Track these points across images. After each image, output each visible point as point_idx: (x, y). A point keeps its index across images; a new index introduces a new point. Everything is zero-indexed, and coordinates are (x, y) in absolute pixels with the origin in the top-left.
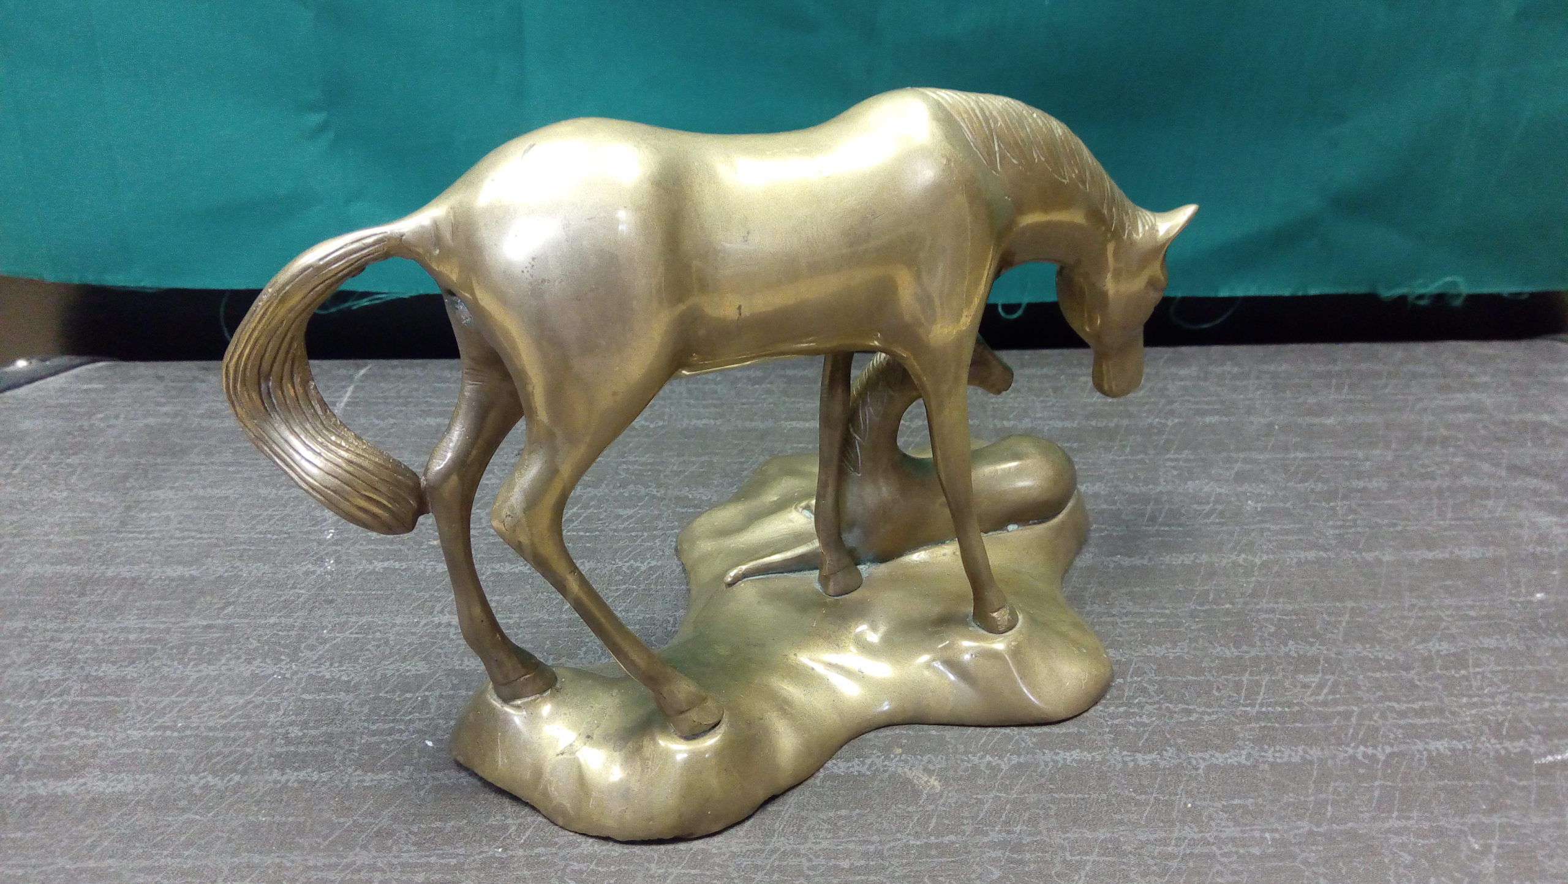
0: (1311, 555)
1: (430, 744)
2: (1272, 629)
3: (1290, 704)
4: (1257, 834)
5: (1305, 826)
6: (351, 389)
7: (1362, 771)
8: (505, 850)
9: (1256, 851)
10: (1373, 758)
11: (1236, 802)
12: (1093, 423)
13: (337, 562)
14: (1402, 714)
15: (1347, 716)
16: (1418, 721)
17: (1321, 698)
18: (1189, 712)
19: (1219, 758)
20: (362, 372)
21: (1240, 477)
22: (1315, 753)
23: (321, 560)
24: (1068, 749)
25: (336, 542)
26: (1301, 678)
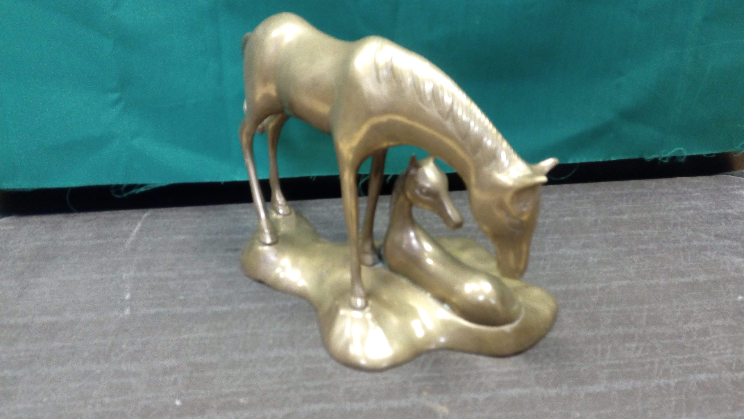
2: (609, 320)
3: (622, 359)
6: (140, 223)
7: (664, 392)
10: (669, 385)
13: (132, 310)
14: (680, 361)
15: (653, 363)
16: (689, 364)
17: (638, 355)
18: (572, 365)
19: (591, 389)
20: (146, 215)
21: (585, 246)
22: (639, 384)
23: (122, 309)
24: (513, 387)
25: (130, 300)
26: (627, 345)
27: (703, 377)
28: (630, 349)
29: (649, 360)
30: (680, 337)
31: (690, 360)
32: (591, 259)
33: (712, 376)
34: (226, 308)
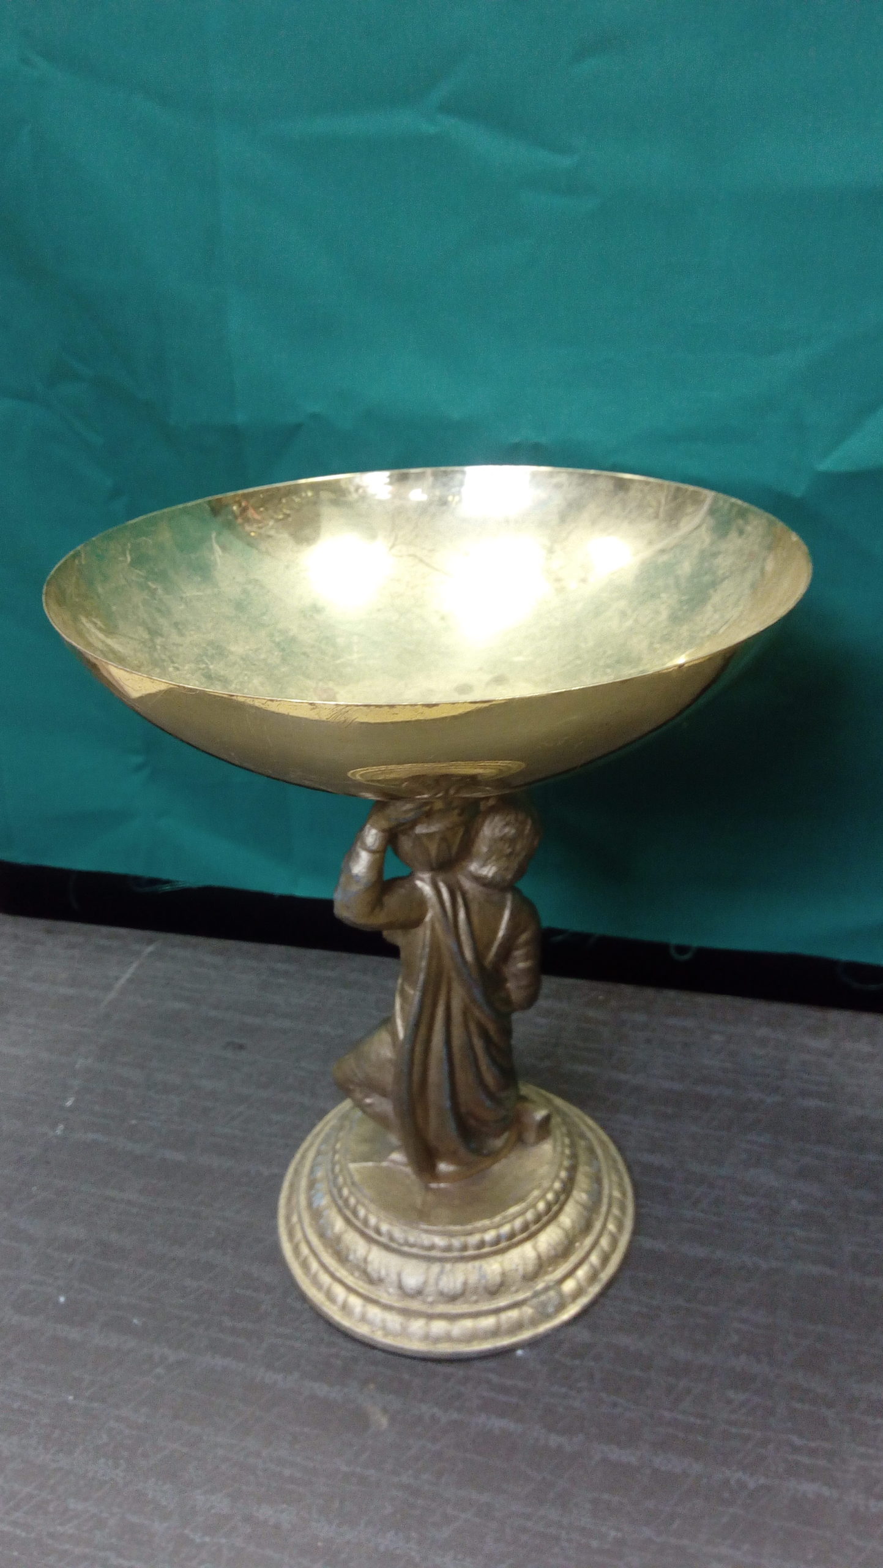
0: (816, 1270)
1: (62, 1299)
2: (735, 1338)
3: (703, 1417)
4: (604, 1529)
5: (647, 1532)
6: (135, 965)
7: (726, 1495)
8: (75, 1399)
9: (595, 1544)
10: (742, 1486)
11: (606, 1496)
12: (699, 1089)
13: (66, 1128)
14: (796, 1449)
15: (747, 1439)
16: (805, 1460)
17: (733, 1417)
18: (615, 1405)
19: (615, 1454)
20: (150, 948)
21: (803, 1173)
22: (697, 1468)
23: (54, 1126)
24: (502, 1415)
25: (71, 1110)
26: (731, 1394)
27: (809, 1488)
28: (729, 1402)
29: (746, 1431)
30: (830, 1405)
31: (812, 1453)
32: (794, 1203)
33: (826, 1491)
34: (180, 1157)
